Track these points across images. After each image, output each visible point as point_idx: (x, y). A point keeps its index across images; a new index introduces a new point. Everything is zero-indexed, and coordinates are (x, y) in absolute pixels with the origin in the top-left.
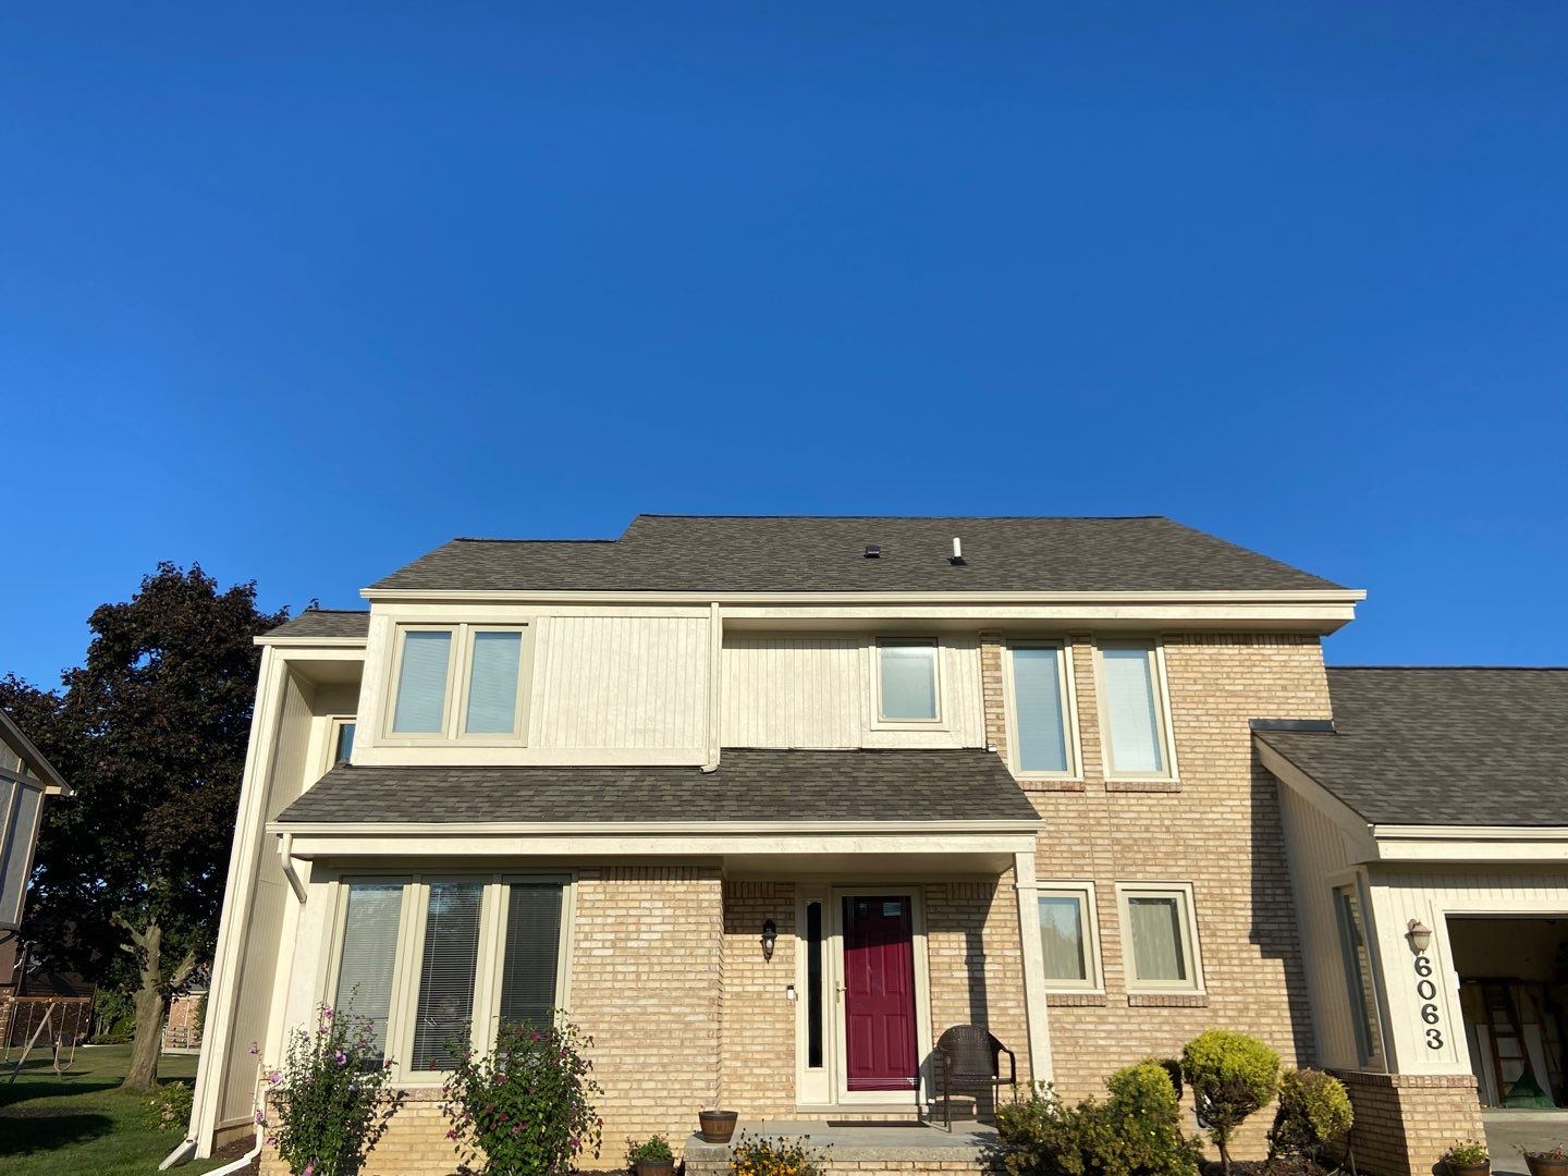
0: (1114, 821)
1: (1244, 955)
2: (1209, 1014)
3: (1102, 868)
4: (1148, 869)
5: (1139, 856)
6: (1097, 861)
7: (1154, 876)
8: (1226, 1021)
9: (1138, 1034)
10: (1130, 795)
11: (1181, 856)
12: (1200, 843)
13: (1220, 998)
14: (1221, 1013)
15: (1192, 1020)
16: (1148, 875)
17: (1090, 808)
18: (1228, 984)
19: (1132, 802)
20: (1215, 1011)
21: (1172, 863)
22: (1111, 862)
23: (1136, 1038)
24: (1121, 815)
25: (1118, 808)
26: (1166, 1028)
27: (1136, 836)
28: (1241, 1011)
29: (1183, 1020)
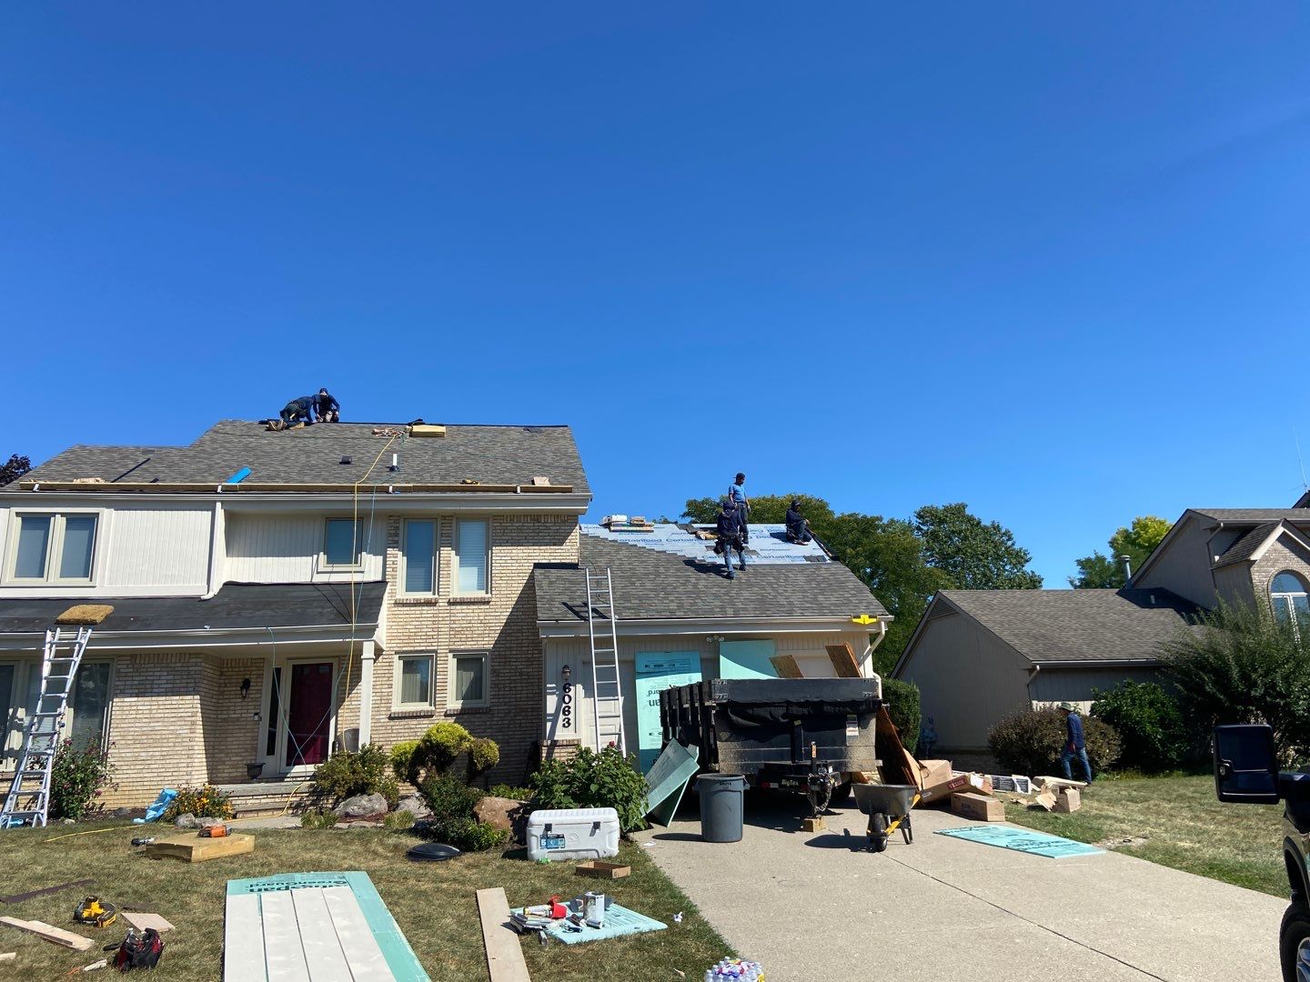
0: (452, 619)
1: (513, 685)
2: (489, 716)
3: (442, 644)
4: (467, 643)
5: (464, 636)
6: (440, 640)
7: (470, 647)
8: (498, 719)
10: (464, 604)
12: (499, 628)
13: (496, 708)
14: (496, 715)
15: (480, 720)
16: (467, 647)
17: (439, 612)
18: (501, 701)
19: (464, 608)
20: (493, 714)
22: (448, 640)
24: (456, 615)
25: (456, 611)
27: (463, 625)
28: (507, 713)
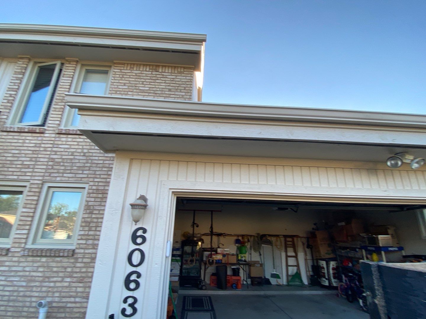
0: (55, 149)
2: (72, 261)
3: (37, 174)
4: (65, 175)
5: (63, 168)
6: (36, 170)
7: (67, 179)
9: (21, 274)
10: (70, 136)
11: (87, 168)
12: (101, 162)
13: (82, 251)
14: (80, 260)
15: (59, 265)
16: (63, 179)
17: (44, 142)
18: (90, 242)
19: (70, 140)
20: (77, 258)
21: (81, 172)
22: (44, 171)
23: (19, 276)
24: (61, 146)
25: (60, 143)
26: (41, 269)
27: (64, 157)
28: (93, 258)
29: (54, 264)
